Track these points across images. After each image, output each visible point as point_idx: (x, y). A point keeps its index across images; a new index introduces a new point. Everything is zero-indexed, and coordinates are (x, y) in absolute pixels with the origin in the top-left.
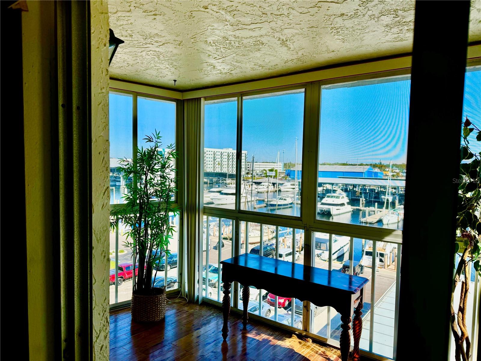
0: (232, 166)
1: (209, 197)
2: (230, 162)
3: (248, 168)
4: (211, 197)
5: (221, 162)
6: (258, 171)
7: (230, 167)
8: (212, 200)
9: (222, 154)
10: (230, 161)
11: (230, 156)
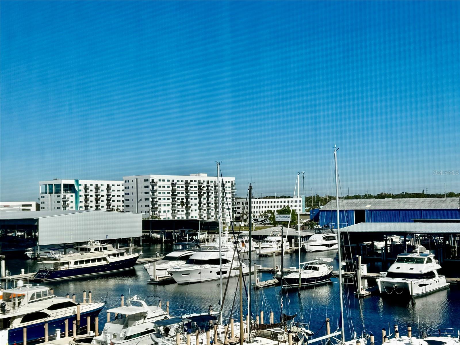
0: (208, 206)
1: (166, 269)
2: (204, 199)
3: (238, 208)
4: (169, 270)
5: (187, 200)
6: (257, 215)
7: (203, 209)
8: (171, 275)
9: (187, 184)
10: (203, 197)
11: (204, 187)
